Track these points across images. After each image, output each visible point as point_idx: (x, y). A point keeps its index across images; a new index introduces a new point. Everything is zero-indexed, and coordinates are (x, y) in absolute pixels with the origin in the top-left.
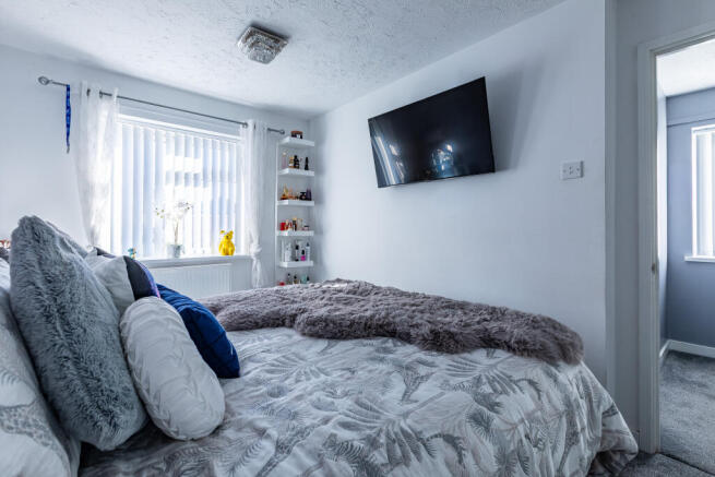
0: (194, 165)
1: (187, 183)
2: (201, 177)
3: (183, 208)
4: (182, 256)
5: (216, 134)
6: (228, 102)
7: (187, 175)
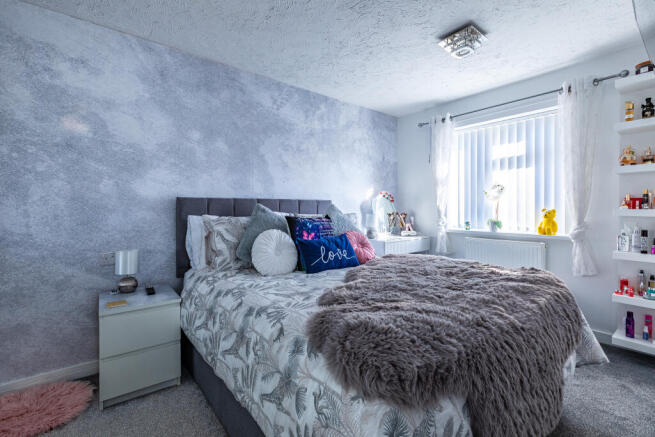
0: (518, 149)
1: (510, 167)
2: (524, 158)
3: (496, 189)
4: (499, 231)
5: (532, 113)
6: (565, 68)
7: (510, 160)
